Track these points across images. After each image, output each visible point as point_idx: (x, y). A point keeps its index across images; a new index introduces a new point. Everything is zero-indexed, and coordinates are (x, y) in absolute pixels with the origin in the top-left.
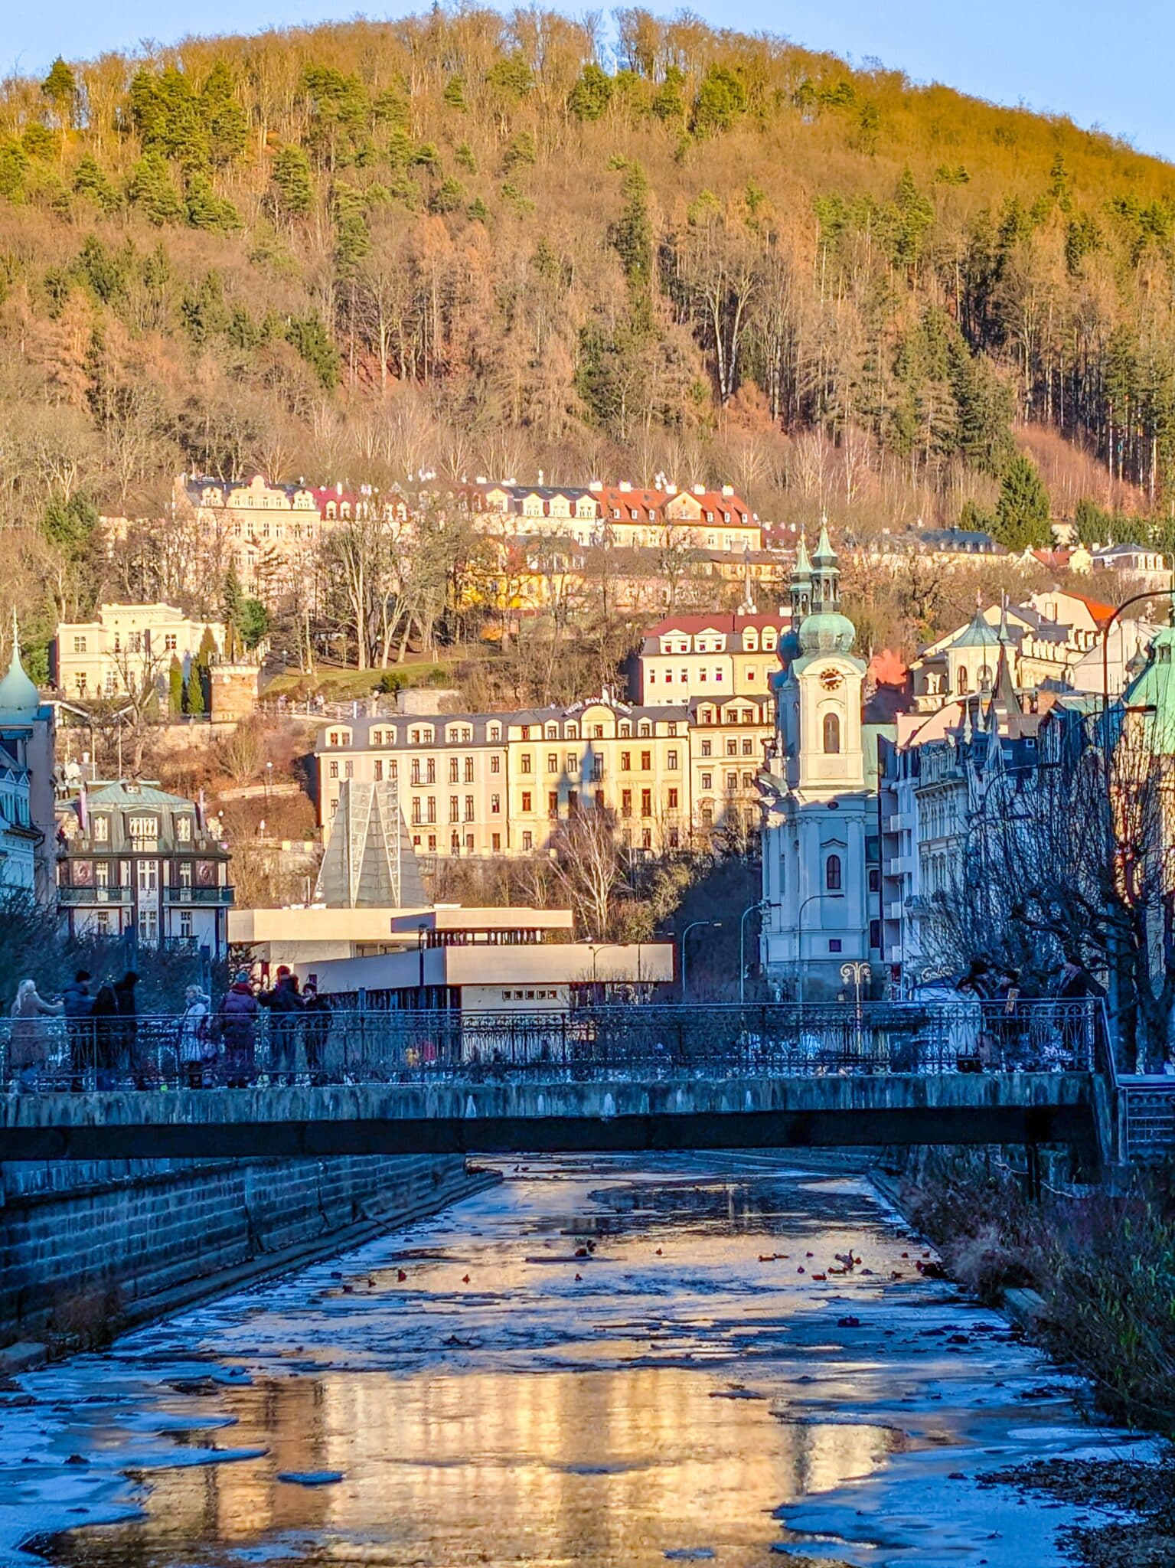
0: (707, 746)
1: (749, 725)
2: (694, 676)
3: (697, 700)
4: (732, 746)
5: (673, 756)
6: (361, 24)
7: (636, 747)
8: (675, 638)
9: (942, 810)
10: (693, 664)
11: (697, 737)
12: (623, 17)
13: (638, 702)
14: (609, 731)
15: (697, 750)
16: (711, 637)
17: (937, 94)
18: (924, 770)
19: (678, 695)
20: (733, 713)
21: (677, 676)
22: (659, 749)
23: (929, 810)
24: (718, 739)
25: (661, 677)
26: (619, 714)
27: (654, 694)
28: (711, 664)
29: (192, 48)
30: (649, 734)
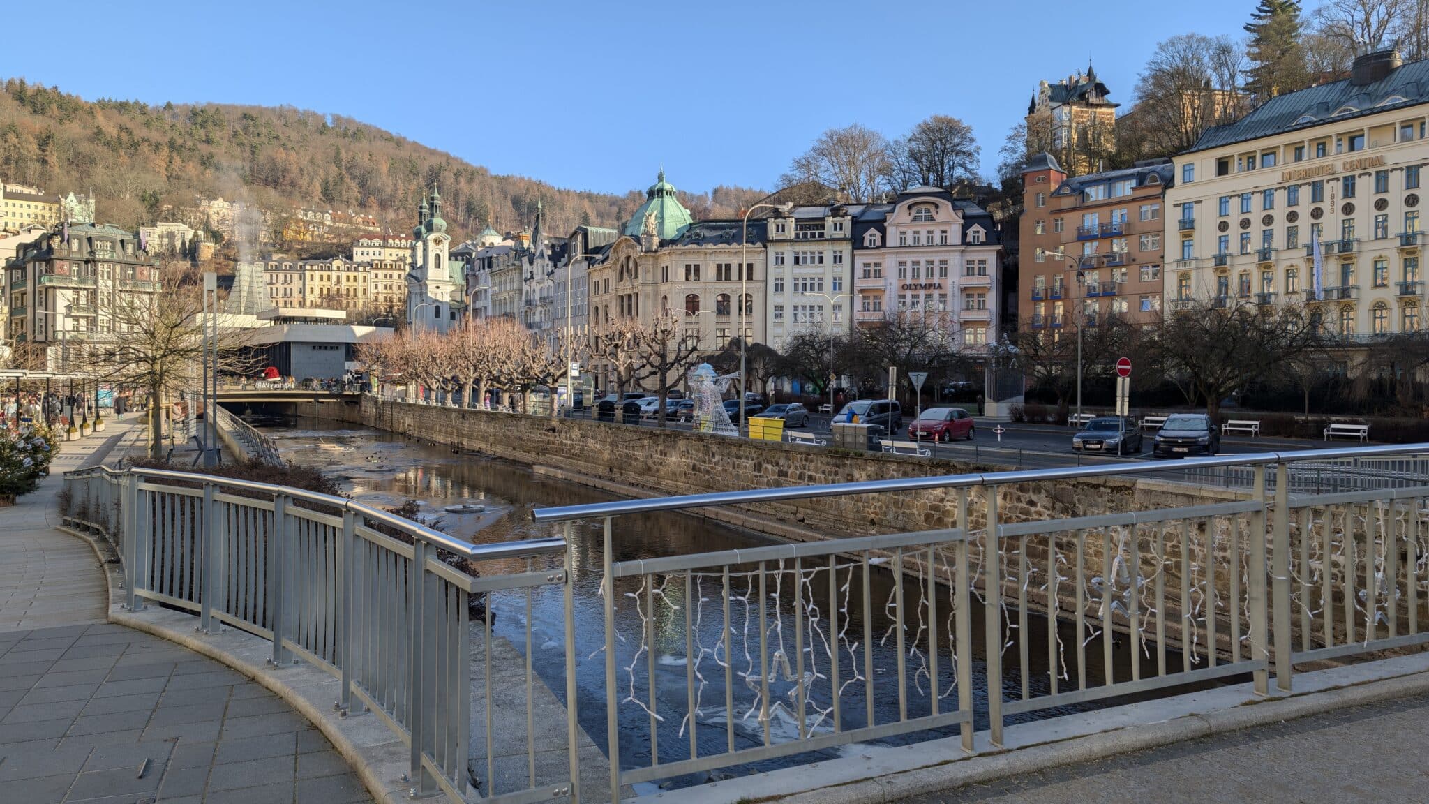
0: (376, 276)
1: (391, 269)
2: (371, 253)
3: (372, 260)
4: (385, 276)
5: (365, 278)
6: (259, 106)
7: (351, 275)
8: (365, 241)
9: (505, 281)
10: (371, 250)
11: (373, 272)
12: (333, 115)
13: (352, 260)
14: (342, 268)
15: (373, 276)
16: (377, 241)
17: (415, 143)
18: (494, 266)
19: (366, 259)
20: (386, 265)
21: (365, 253)
22: (360, 276)
23: (497, 282)
24: (381, 273)
25: (359, 253)
26: (345, 263)
27: (357, 258)
28: (377, 250)
29: (209, 104)
30: (355, 270)
